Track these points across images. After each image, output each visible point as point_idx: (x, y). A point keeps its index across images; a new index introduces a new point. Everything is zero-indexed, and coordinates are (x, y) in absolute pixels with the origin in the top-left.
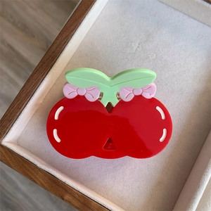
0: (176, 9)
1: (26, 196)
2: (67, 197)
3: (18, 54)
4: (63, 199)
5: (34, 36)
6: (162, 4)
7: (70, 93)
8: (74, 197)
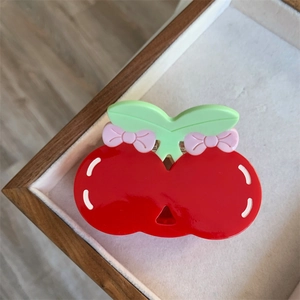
4: (102, 286)
7: (112, 140)
8: (120, 287)
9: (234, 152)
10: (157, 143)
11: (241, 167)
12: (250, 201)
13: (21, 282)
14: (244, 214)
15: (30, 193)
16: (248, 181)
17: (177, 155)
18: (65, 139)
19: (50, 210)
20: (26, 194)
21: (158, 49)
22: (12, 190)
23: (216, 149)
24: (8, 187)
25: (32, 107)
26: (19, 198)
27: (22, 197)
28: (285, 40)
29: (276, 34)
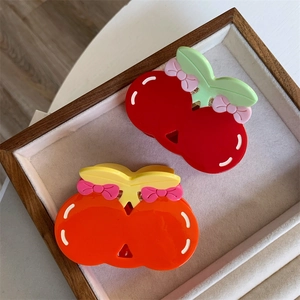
7: (170, 71)
9: (241, 125)
10: (197, 90)
11: (239, 136)
12: (230, 159)
14: (221, 165)
16: (238, 147)
17: (205, 104)
23: (231, 116)
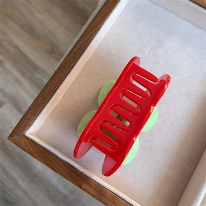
0: (185, 19)
1: (26, 193)
2: (84, 186)
3: (24, 55)
4: (81, 188)
5: (40, 39)
6: (172, 14)
8: (91, 186)
13: (20, 182)
15: (26, 137)
18: (42, 100)
19: (41, 146)
20: (24, 138)
21: (92, 32)
22: (14, 138)
24: (11, 135)
25: (8, 65)
26: (20, 142)
27: (22, 141)
28: (173, 13)
29: (167, 10)
